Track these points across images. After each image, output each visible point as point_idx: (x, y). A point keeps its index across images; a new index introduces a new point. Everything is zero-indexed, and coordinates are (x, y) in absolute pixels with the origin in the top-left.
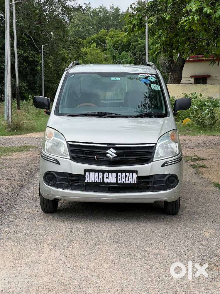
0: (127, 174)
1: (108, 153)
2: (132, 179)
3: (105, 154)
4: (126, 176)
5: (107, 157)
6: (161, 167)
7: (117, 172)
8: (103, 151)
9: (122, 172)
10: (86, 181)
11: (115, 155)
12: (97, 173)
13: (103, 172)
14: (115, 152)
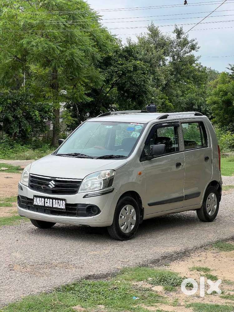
0: (59, 201)
1: (49, 184)
2: (62, 206)
3: (47, 185)
4: (58, 202)
5: (49, 187)
6: (83, 198)
7: (53, 199)
8: (47, 182)
9: (56, 199)
10: (34, 204)
11: (54, 186)
12: (41, 199)
13: (45, 198)
14: (54, 183)
